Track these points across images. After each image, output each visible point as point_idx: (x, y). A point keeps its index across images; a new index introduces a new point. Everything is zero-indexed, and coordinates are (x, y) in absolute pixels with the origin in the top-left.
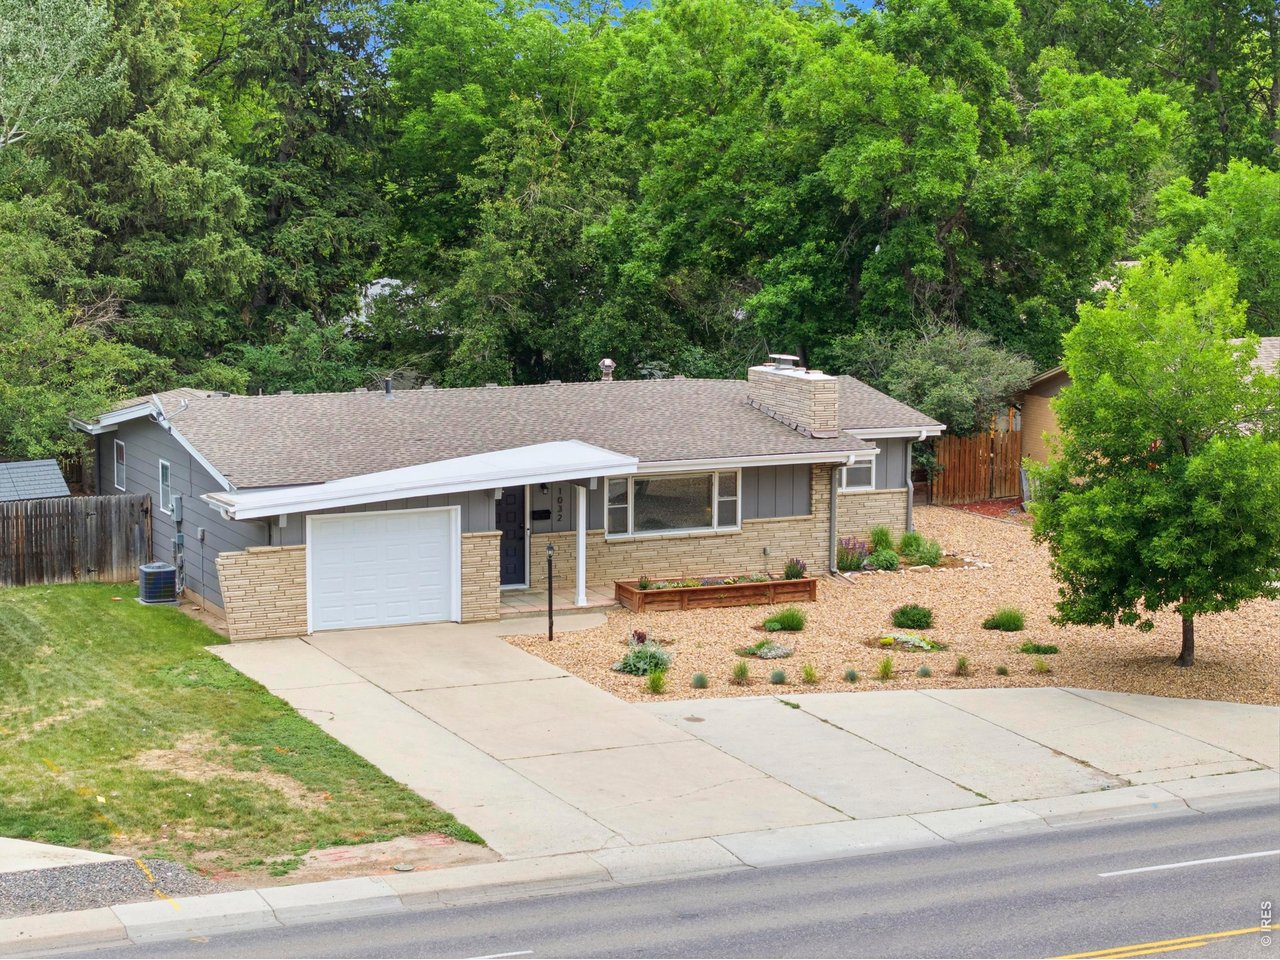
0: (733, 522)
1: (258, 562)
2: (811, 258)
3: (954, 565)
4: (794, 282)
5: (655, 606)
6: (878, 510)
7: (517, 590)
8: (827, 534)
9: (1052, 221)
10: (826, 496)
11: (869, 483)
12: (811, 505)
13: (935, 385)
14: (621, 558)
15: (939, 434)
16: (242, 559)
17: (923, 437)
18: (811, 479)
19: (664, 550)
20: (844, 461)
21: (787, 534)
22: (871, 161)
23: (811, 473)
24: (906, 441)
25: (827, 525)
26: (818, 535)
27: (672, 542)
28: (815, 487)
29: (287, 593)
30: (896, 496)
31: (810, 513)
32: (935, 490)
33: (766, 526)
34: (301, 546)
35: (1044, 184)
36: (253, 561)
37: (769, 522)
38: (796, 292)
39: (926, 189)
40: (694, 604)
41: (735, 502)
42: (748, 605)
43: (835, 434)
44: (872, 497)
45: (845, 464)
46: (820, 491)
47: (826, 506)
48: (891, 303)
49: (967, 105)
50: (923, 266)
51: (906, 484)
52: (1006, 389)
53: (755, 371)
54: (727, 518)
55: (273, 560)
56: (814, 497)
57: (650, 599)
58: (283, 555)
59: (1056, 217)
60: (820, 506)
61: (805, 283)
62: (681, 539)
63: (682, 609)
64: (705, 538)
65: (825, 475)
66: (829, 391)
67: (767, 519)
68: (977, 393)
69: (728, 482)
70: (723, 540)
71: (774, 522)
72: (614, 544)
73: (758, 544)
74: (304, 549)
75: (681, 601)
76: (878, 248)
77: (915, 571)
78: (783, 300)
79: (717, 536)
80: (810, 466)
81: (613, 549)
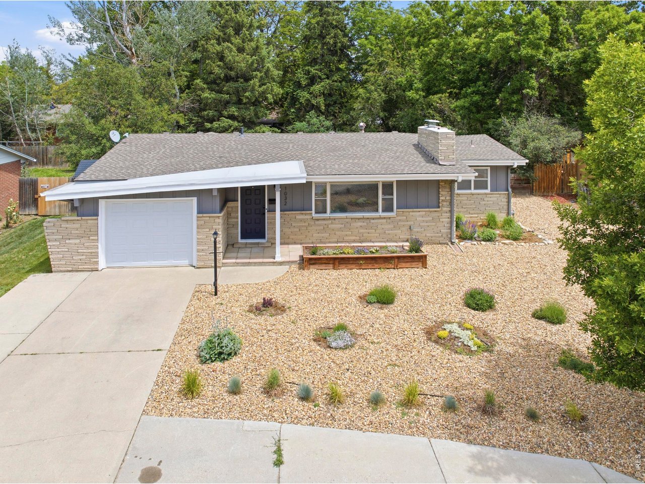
0: (392, 210)
1: (67, 226)
2: (480, 88)
3: (531, 240)
4: (472, 97)
5: (317, 266)
6: (492, 203)
7: (258, 244)
8: (449, 220)
9: (588, 68)
10: (448, 198)
11: (487, 188)
12: (439, 203)
13: (533, 141)
14: (322, 228)
15: (525, 164)
16: (58, 224)
17: (515, 166)
18: (439, 188)
19: (348, 225)
20: (456, 179)
21: (424, 219)
22: (499, 40)
23: (439, 185)
24: (507, 167)
25: (449, 215)
26: (444, 220)
27: (353, 220)
28: (441, 193)
29: (86, 244)
30: (502, 196)
31: (439, 207)
32: (534, 188)
33: (411, 213)
34: (96, 217)
35: (584, 53)
36: (64, 225)
37: (413, 212)
38: (473, 102)
39: (525, 52)
40: (343, 266)
41: (392, 199)
42: (380, 268)
43: (454, 163)
44: (488, 196)
45: (456, 181)
46: (444, 195)
47: (448, 203)
48: (514, 106)
49: (544, 15)
50: (528, 90)
51: (507, 190)
52: (568, 144)
53: (420, 128)
54: (388, 208)
55: (77, 226)
56: (441, 198)
57: (313, 262)
58: (83, 222)
59: (590, 67)
60: (445, 203)
61: (476, 98)
62: (359, 219)
63: (334, 268)
64: (373, 219)
65: (447, 185)
66: (449, 138)
67: (412, 210)
68: (553, 145)
69: (388, 187)
70: (384, 221)
71: (416, 212)
72: (318, 220)
73: (406, 223)
74: (97, 219)
75: (334, 264)
76: (509, 83)
77: (505, 244)
78: (467, 105)
79: (380, 218)
80: (438, 181)
81: (317, 222)
